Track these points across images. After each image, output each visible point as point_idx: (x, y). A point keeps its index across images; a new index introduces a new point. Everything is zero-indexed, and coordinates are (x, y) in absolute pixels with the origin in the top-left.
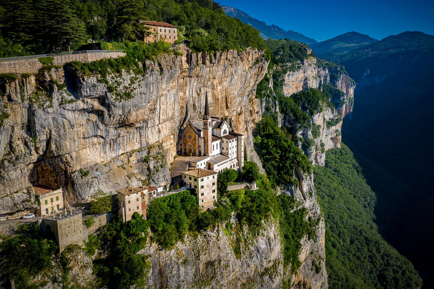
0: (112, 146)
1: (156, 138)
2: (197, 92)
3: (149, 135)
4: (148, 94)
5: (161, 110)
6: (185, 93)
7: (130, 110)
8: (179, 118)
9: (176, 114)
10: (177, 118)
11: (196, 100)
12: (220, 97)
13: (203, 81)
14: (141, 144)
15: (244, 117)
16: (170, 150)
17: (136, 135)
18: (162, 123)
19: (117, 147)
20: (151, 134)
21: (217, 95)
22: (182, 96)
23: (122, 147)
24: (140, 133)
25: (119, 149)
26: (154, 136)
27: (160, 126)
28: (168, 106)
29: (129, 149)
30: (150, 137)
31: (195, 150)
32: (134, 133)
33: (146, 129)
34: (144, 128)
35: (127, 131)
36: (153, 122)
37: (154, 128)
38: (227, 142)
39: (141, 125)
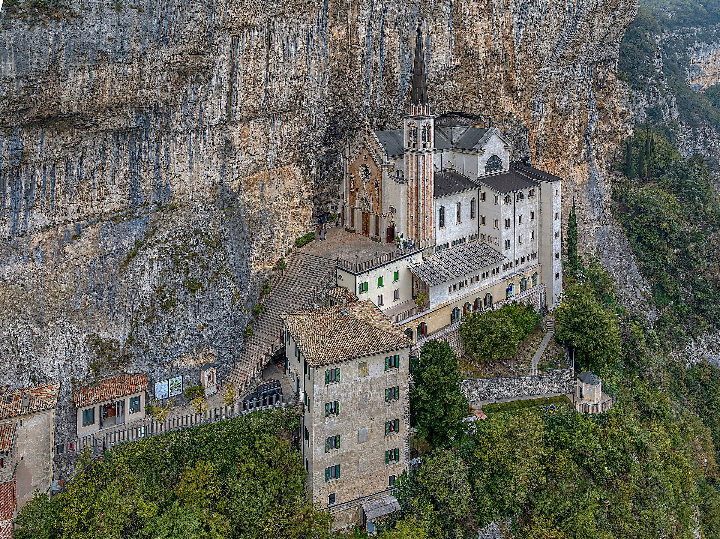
1: (211, 173)
8: (325, 109)
9: (314, 94)
10: (316, 109)
14: (134, 192)
15: (577, 122)
16: (276, 215)
17: (110, 157)
18: (244, 120)
20: (186, 157)
24: (131, 152)
26: (198, 165)
27: (234, 131)
31: (377, 218)
32: (104, 149)
33: (164, 138)
34: (153, 135)
35: (60, 142)
36: (197, 116)
37: (200, 137)
38: (496, 200)
39: (132, 123)
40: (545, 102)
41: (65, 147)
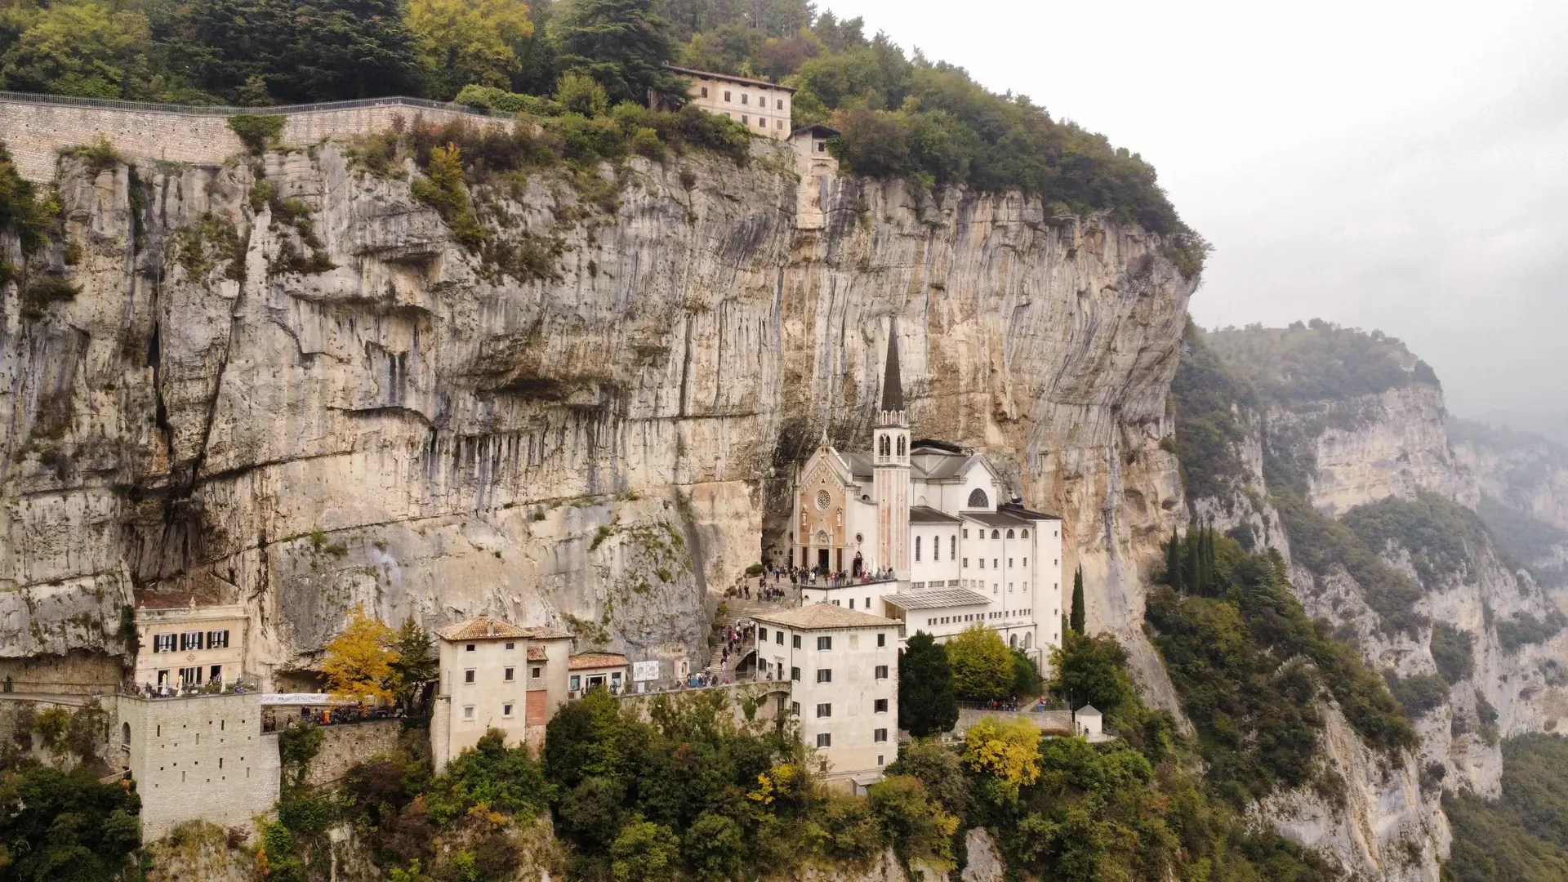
0: (463, 463)
1: (664, 471)
2: (863, 332)
3: (630, 449)
4: (626, 280)
5: (692, 366)
6: (810, 326)
7: (539, 322)
8: (778, 419)
9: (767, 400)
10: (768, 417)
11: (860, 358)
12: (964, 367)
13: (887, 289)
14: (592, 478)
15: (1092, 489)
16: (726, 533)
17: (569, 438)
18: (695, 417)
19: (483, 471)
20: (641, 449)
21: (949, 352)
22: (798, 333)
23: (507, 478)
24: (590, 435)
25: (495, 483)
26: (652, 460)
27: (687, 427)
28: (727, 355)
29: (536, 490)
30: (633, 460)
31: (839, 552)
32: (564, 428)
33: (621, 424)
34: (611, 418)
35: (530, 412)
36: (653, 404)
37: (654, 429)
38: (982, 536)
39: (595, 401)
40: (1045, 454)
41: (534, 418)
